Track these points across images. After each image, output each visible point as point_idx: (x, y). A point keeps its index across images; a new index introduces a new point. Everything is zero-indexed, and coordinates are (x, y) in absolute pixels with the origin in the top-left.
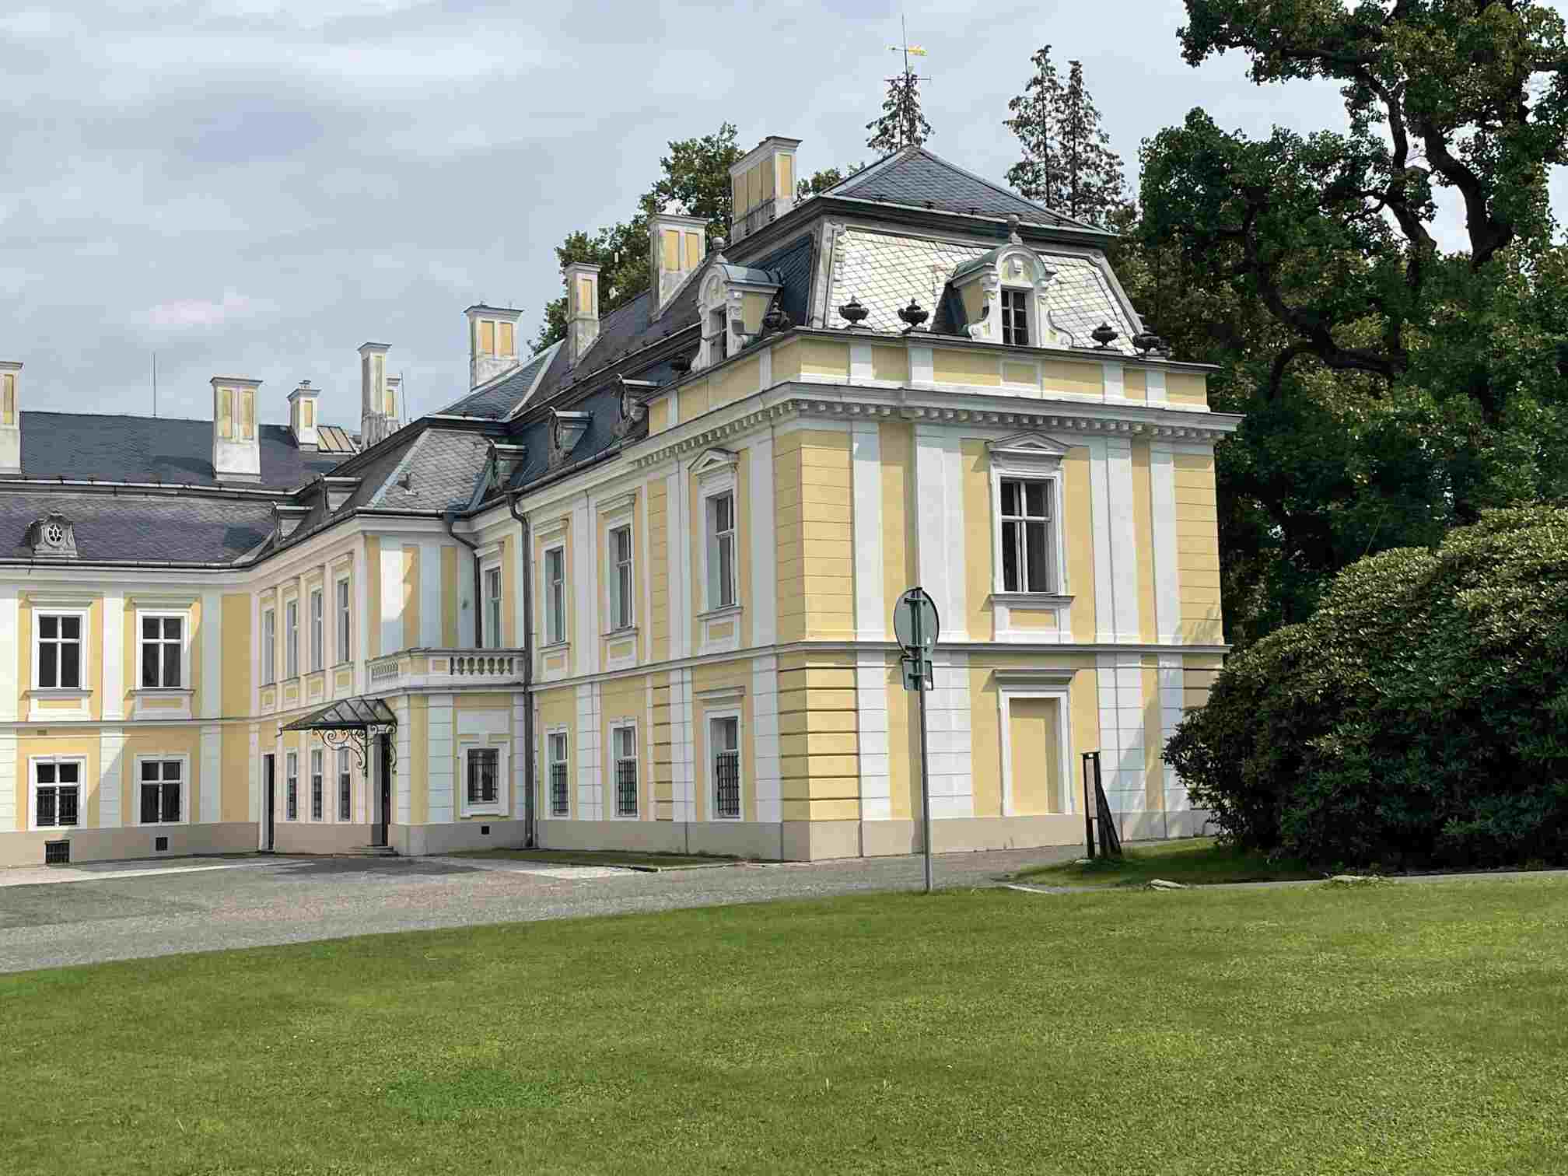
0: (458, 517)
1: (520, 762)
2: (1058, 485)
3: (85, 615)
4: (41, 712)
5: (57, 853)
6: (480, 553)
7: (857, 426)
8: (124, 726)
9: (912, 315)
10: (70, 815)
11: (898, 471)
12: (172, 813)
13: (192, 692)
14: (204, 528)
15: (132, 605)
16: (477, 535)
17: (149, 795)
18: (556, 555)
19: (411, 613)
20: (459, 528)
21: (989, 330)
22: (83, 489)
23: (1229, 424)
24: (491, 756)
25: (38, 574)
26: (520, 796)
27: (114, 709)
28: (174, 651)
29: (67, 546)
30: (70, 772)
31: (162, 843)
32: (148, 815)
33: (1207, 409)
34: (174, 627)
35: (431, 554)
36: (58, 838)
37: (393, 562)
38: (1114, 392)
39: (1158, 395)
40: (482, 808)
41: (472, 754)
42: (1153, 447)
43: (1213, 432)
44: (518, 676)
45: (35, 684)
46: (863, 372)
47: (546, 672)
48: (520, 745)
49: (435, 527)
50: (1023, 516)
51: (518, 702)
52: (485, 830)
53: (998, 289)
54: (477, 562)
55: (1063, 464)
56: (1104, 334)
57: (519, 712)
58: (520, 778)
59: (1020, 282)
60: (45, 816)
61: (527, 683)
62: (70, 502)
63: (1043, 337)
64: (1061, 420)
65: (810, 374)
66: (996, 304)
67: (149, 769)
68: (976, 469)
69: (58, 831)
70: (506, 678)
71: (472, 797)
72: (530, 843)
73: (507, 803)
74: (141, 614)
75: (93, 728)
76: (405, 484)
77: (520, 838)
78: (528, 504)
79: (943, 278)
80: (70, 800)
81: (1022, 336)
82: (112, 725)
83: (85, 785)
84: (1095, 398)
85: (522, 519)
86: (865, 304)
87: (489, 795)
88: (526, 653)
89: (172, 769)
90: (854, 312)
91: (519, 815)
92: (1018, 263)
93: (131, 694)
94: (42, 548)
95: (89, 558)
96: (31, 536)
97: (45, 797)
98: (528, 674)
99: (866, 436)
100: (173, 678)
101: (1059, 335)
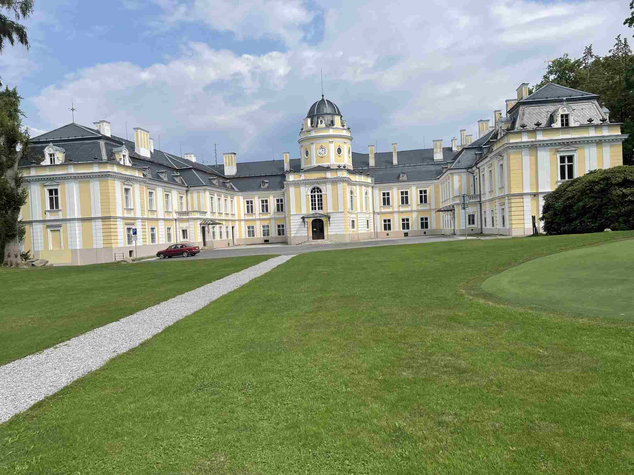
0: (469, 168)
1: (479, 217)
2: (575, 156)
3: (409, 190)
4: (402, 209)
5: (406, 234)
6: (474, 175)
7: (523, 149)
8: (418, 211)
9: (538, 124)
10: (408, 228)
11: (534, 158)
12: (427, 227)
13: (429, 204)
14: (432, 171)
15: (417, 188)
16: (473, 171)
17: (422, 224)
18: (483, 175)
19: (460, 187)
20: (470, 170)
21: (558, 124)
22: (408, 166)
23: (626, 137)
24: (473, 216)
25: (400, 184)
26: (479, 223)
27: (415, 208)
28: (425, 196)
29: (405, 178)
30: (408, 220)
31: (425, 233)
32: (422, 227)
33: (620, 134)
34: (425, 192)
35: (464, 176)
36: (406, 232)
37: (456, 178)
38: (592, 133)
39: (605, 132)
40: (472, 226)
41: (469, 216)
42: (603, 144)
43: (621, 139)
44: (478, 200)
45: (400, 204)
46: (525, 138)
47: (483, 199)
48: (479, 213)
49: (465, 170)
50: (566, 163)
51: (479, 205)
52: (472, 230)
53: (560, 115)
54: (474, 176)
55: (577, 151)
56: (590, 120)
57: (479, 207)
58: (479, 220)
59: (566, 113)
60: (404, 228)
61: (480, 201)
62: (406, 169)
63: (572, 124)
64: (576, 142)
65: (512, 141)
66: (559, 119)
67: (422, 219)
68: (553, 155)
69: (406, 231)
70: (476, 200)
71: (469, 224)
72: (482, 233)
73: (477, 225)
74: (419, 190)
75: (411, 211)
76: (459, 162)
77: (480, 232)
78: (479, 165)
79: (550, 113)
80: (408, 224)
81: (567, 124)
82: (415, 211)
83: (410, 222)
84: (587, 135)
85: (478, 168)
86: (526, 124)
87: (473, 223)
88: (480, 195)
89: (426, 219)
90: (523, 126)
91: (479, 227)
92: (565, 109)
93: (418, 205)
94: (401, 179)
95: (409, 180)
96: (399, 177)
97: (403, 225)
98: (480, 200)
99: (525, 152)
100: (426, 202)
101: (577, 123)
